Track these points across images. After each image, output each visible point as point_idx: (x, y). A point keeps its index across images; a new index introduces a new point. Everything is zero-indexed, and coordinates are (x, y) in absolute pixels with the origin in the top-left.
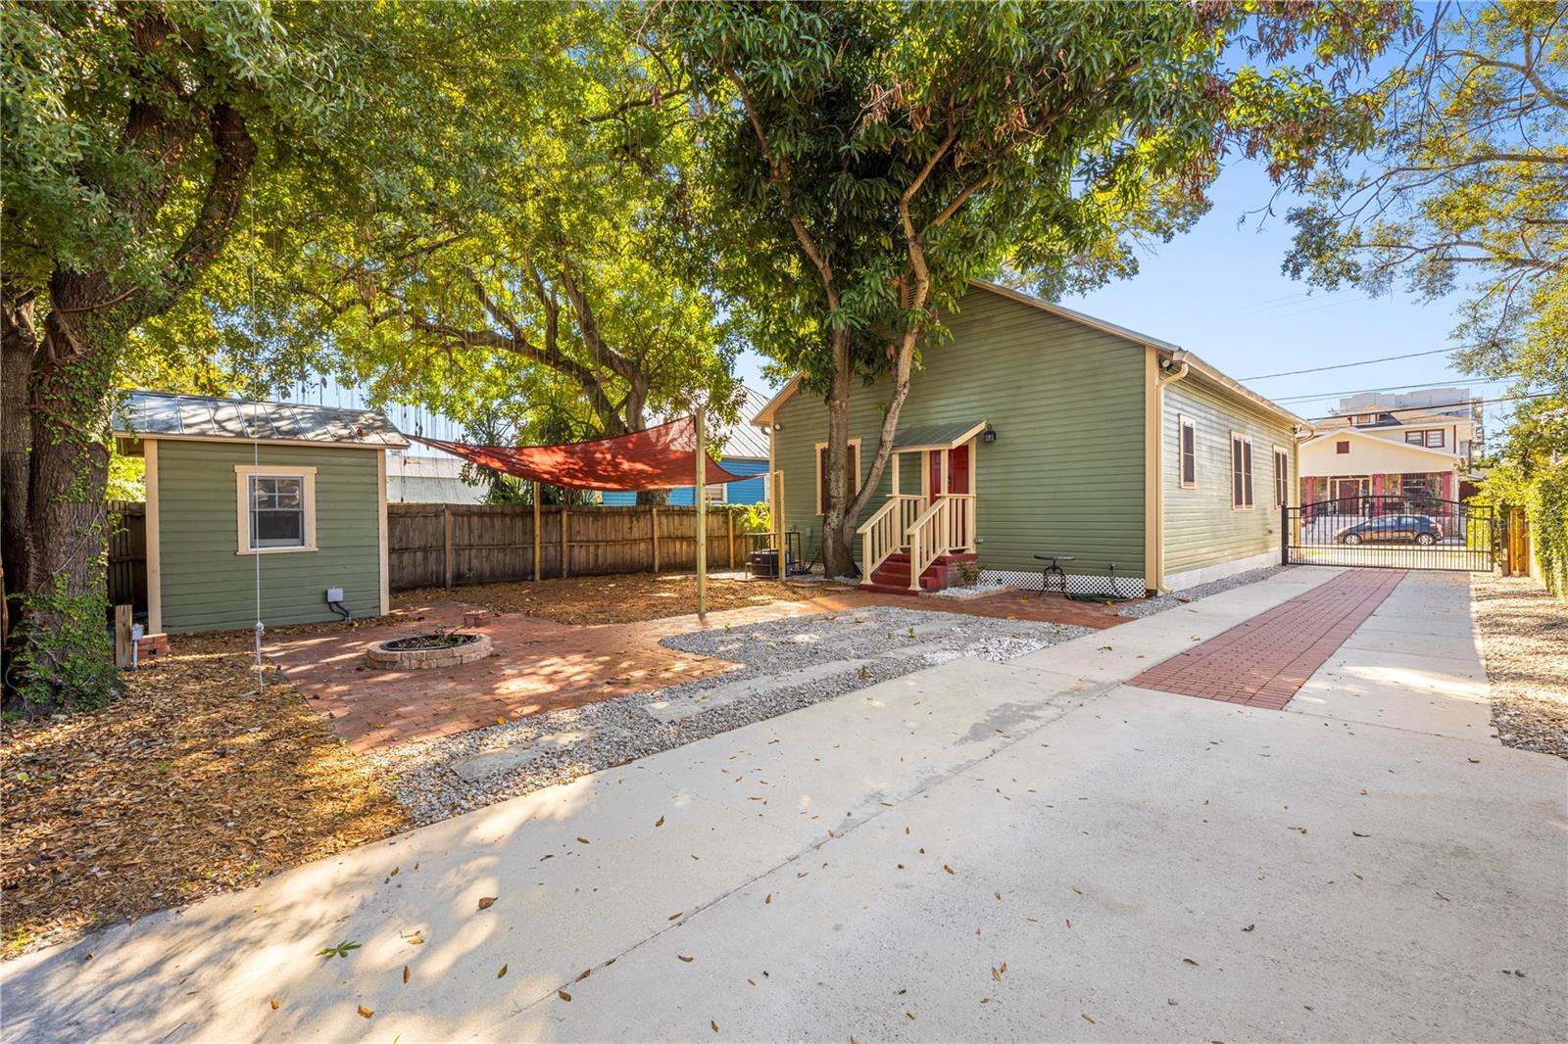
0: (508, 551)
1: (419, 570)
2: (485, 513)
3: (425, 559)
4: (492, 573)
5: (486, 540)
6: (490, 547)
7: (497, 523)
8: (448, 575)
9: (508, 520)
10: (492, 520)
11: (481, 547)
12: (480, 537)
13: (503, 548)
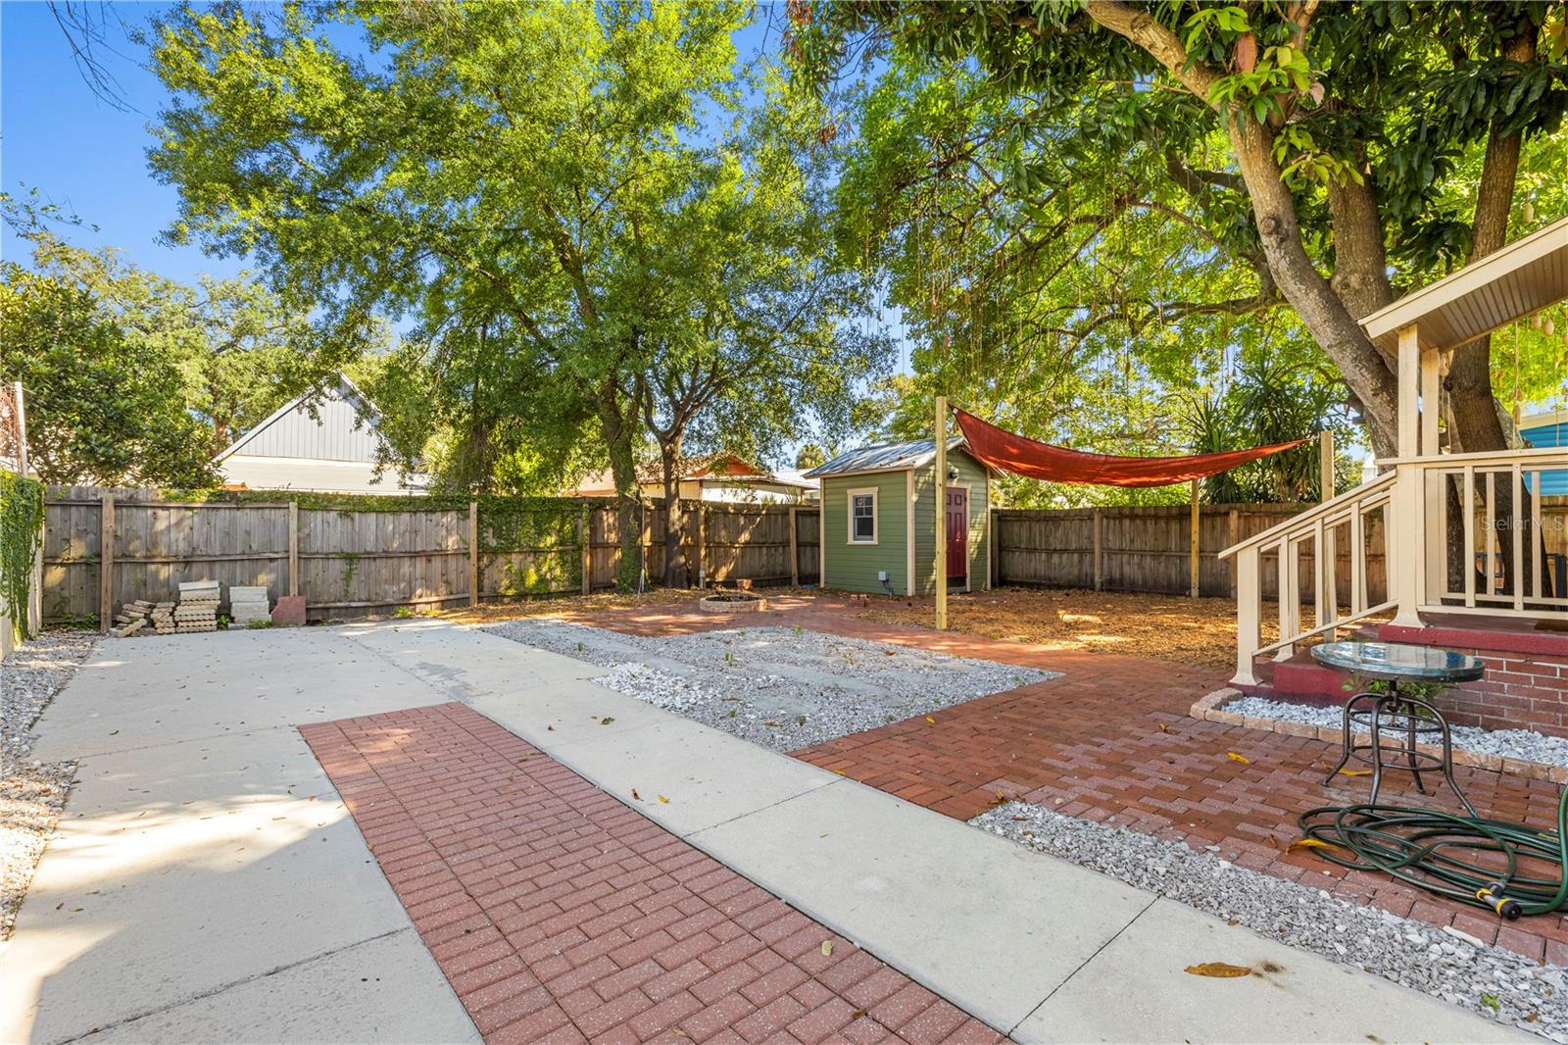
0: (1163, 559)
1: (1076, 572)
2: (1137, 516)
3: (1081, 561)
4: (1145, 581)
5: (1137, 545)
6: (1142, 553)
7: (1150, 525)
8: (1097, 579)
9: (1162, 524)
10: (1145, 523)
11: (1132, 553)
12: (1132, 541)
13: (1156, 555)
